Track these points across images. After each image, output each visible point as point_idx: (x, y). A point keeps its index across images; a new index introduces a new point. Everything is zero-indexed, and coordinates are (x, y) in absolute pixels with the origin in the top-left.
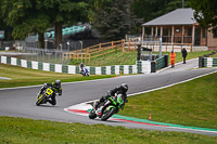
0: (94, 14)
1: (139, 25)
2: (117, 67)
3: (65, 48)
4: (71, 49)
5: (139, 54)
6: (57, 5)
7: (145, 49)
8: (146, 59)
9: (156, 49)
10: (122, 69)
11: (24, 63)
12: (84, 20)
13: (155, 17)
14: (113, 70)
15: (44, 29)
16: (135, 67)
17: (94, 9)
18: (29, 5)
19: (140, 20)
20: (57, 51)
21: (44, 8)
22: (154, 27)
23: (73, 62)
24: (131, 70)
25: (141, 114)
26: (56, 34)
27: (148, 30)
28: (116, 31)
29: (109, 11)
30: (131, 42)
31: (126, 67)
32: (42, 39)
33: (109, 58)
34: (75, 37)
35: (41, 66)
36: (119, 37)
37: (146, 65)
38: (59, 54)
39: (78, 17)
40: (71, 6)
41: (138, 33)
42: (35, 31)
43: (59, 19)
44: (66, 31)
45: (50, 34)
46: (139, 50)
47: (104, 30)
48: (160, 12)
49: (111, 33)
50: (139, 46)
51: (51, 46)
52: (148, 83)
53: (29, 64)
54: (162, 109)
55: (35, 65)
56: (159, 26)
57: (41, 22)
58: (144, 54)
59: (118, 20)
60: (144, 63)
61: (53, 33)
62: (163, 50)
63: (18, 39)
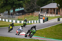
0: (25, 5)
1: (39, 8)
2: (32, 21)
3: (16, 15)
4: (18, 16)
5: (39, 17)
6: (14, 2)
7: (41, 16)
8: (41, 18)
10: (34, 22)
11: (3, 20)
12: (22, 7)
13: (44, 6)
14: (31, 22)
15: (10, 9)
16: (38, 21)
17: (25, 3)
18: (5, 2)
20: (14, 16)
21: (10, 3)
22: (44, 9)
23: (18, 20)
27: (42, 10)
28: (32, 10)
30: (37, 13)
31: (35, 21)
32: (9, 12)
33: (30, 18)
34: (19, 12)
35: (9, 21)
36: (33, 12)
38: (14, 17)
39: (20, 6)
42: (7, 10)
43: (14, 6)
47: (28, 10)
48: (45, 4)
50: (39, 14)
51: (12, 15)
53: (5, 20)
54: (48, 34)
55: (7, 20)
56: (45, 9)
57: (9, 7)
59: (32, 7)
60: (41, 20)
61: (12, 10)
62: (47, 16)
63: (1, 12)
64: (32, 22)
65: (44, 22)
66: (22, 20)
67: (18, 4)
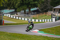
0: (39, 5)
1: (52, 8)
3: (31, 14)
4: (33, 15)
5: (52, 16)
6: (29, 2)
7: (53, 15)
8: (54, 18)
9: (57, 15)
10: (47, 20)
12: (37, 7)
13: (56, 6)
14: (44, 21)
15: (26, 9)
16: (51, 20)
17: (39, 4)
19: (52, 7)
20: (29, 15)
21: (26, 3)
22: (56, 9)
23: (33, 18)
24: (49, 20)
25: (52, 33)
26: (29, 10)
27: (54, 10)
28: (46, 10)
29: (44, 4)
30: (50, 13)
32: (25, 12)
33: (43, 17)
34: (34, 11)
35: (25, 19)
37: (54, 19)
38: (30, 16)
39: (35, 6)
40: (33, 3)
41: (52, 10)
42: (23, 9)
43: (30, 6)
44: (32, 10)
45: (27, 10)
46: (52, 15)
47: (42, 9)
48: (58, 5)
49: (44, 10)
50: (52, 14)
52: (54, 24)
53: (21, 19)
54: (58, 32)
55: (23, 19)
56: (57, 9)
57: (25, 7)
58: (53, 16)
59: (46, 7)
60: (53, 19)
61: (28, 10)
62: (59, 15)
63: (18, 12)
64: (46, 21)
65: (56, 21)
66: (36, 18)
67: (33, 4)
